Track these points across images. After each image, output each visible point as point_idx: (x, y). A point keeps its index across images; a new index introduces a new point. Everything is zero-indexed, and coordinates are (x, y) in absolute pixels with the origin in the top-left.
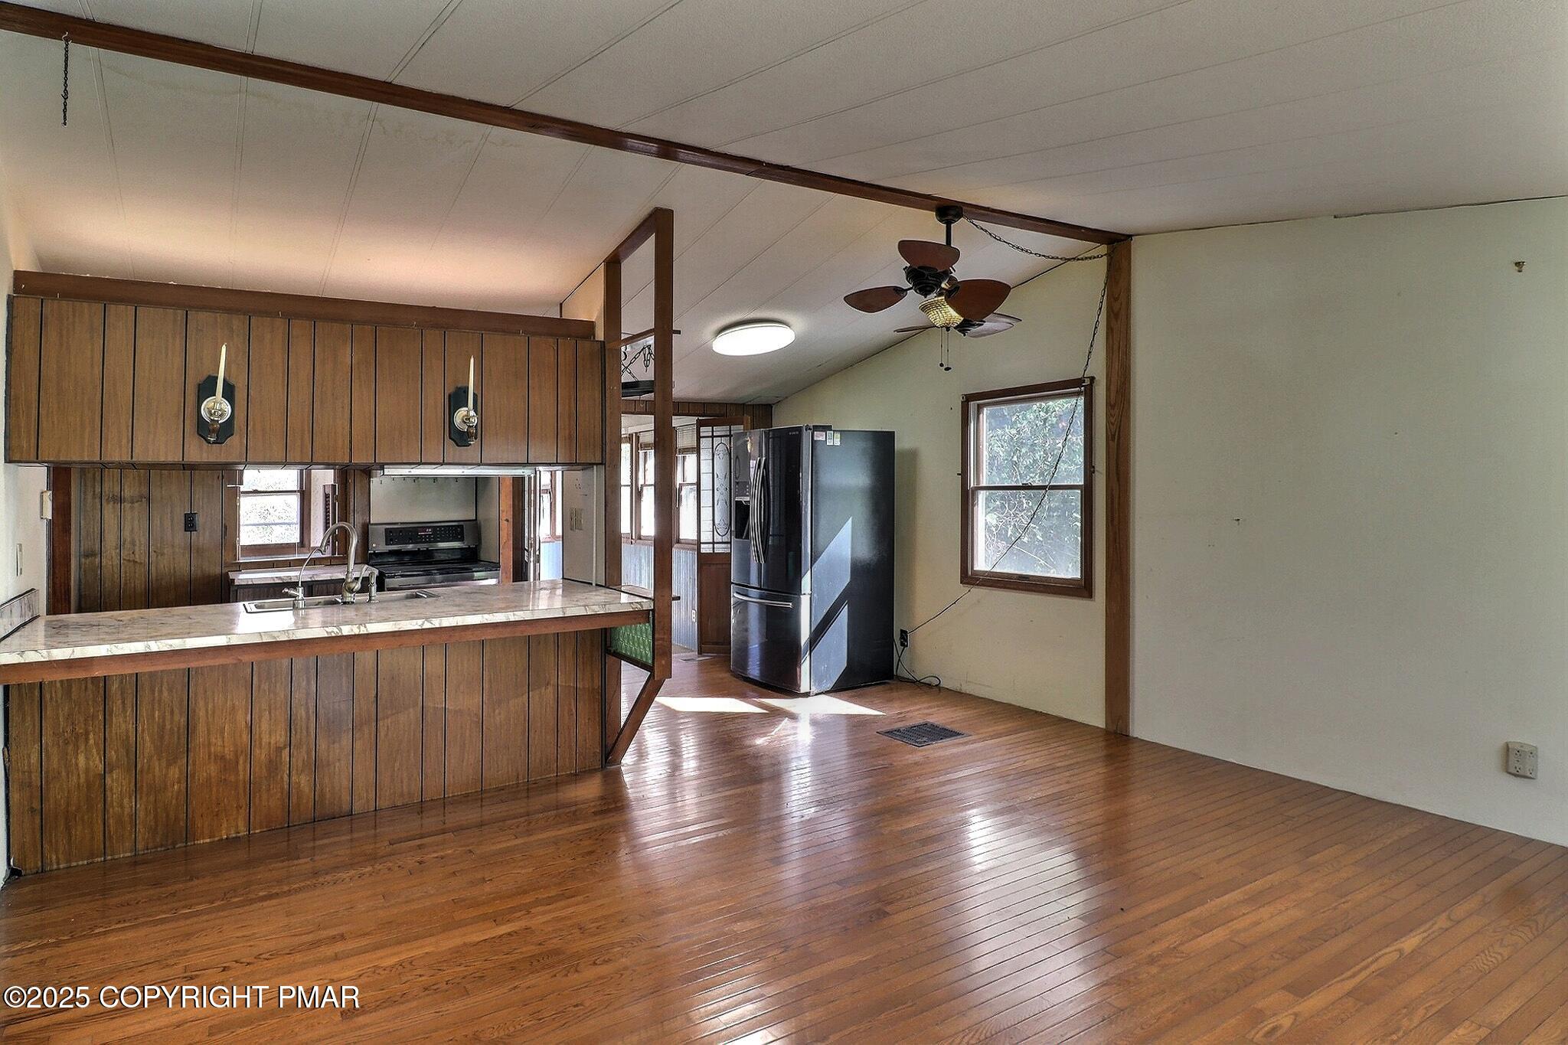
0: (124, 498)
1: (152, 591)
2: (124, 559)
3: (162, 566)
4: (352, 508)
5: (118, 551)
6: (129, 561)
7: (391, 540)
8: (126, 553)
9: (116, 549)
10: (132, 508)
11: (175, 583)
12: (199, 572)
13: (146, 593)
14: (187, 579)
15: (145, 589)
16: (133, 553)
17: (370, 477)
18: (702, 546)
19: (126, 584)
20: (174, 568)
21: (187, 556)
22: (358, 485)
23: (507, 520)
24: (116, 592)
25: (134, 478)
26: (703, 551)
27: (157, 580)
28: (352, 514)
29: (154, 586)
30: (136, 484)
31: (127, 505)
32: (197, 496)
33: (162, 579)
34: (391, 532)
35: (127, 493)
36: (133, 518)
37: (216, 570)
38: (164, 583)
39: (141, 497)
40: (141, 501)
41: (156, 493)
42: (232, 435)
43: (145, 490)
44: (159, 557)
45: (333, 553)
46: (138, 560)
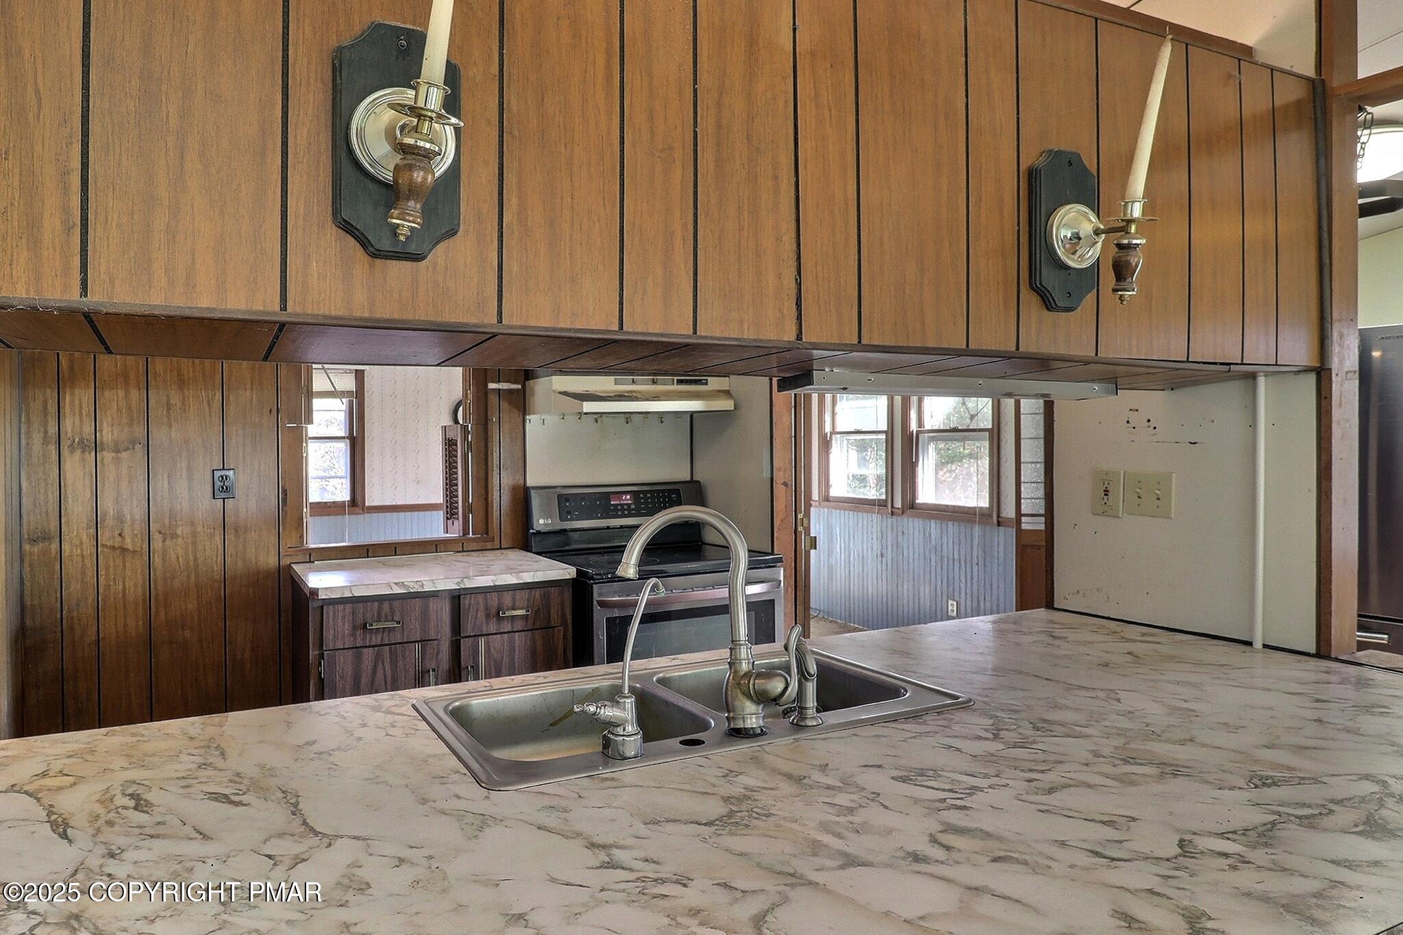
0: (102, 444)
1: (157, 598)
2: (103, 545)
3: (174, 557)
4: (496, 462)
5: (93, 531)
6: (113, 548)
7: (568, 513)
8: (108, 534)
9: (89, 528)
10: (117, 461)
11: (197, 586)
12: (240, 563)
13: (144, 600)
14: (218, 576)
15: (144, 594)
16: (120, 535)
17: (524, 414)
18: (1024, 519)
19: (108, 587)
20: (196, 559)
21: (218, 539)
22: (506, 427)
23: (785, 484)
24: (90, 600)
25: (119, 410)
26: (1024, 527)
27: (165, 579)
28: (496, 470)
29: (159, 587)
30: (124, 421)
31: (107, 456)
32: (232, 443)
33: (173, 578)
34: (567, 500)
35: (108, 434)
36: (118, 480)
37: (271, 561)
38: (177, 584)
39: (133, 442)
40: (134, 448)
41: (159, 435)
42: (452, 233)
43: (140, 431)
44: (168, 542)
45: (466, 532)
46: (130, 547)
